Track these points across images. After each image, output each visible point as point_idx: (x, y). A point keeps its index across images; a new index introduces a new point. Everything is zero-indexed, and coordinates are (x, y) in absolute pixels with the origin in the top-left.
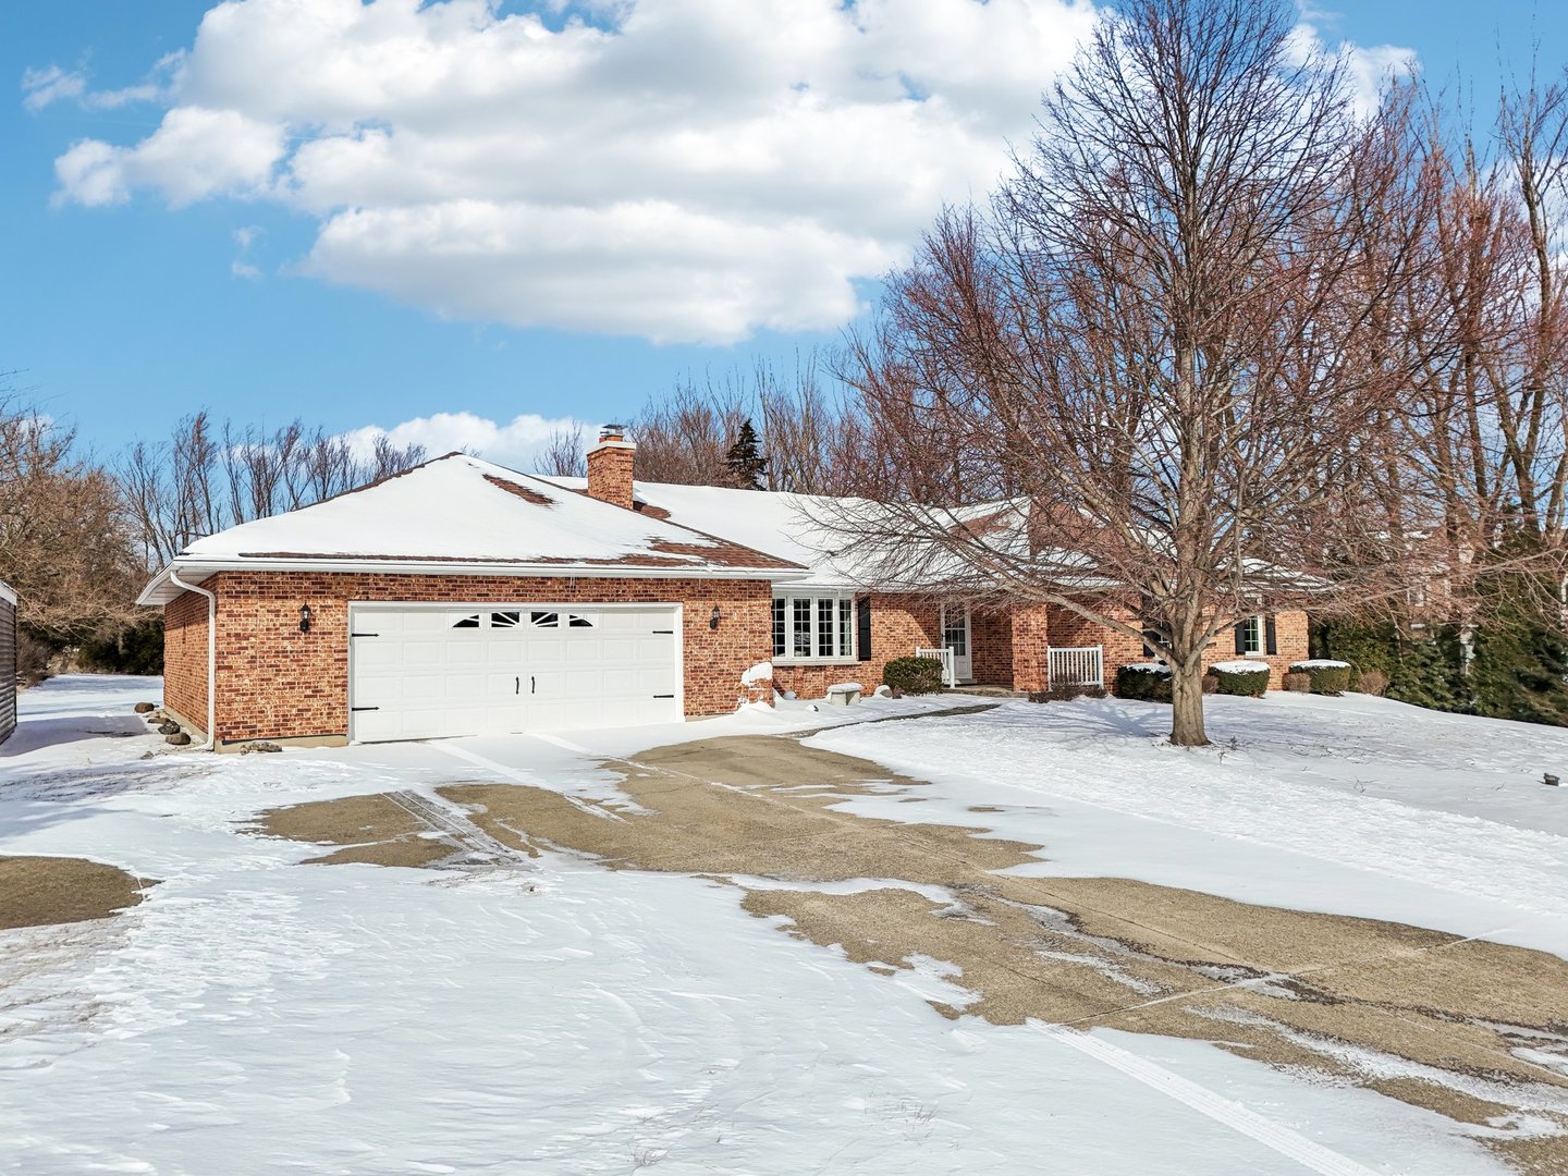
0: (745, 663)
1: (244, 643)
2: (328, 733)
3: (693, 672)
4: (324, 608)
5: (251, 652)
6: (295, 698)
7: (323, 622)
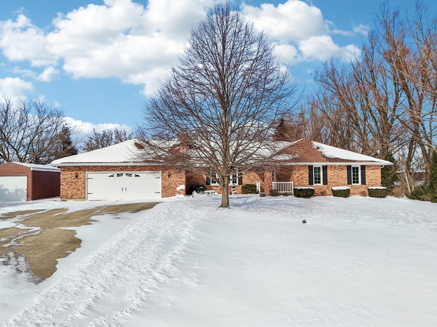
0: (178, 185)
1: (65, 180)
2: (81, 198)
3: (163, 187)
4: (80, 173)
5: (67, 182)
6: (75, 191)
7: (80, 176)
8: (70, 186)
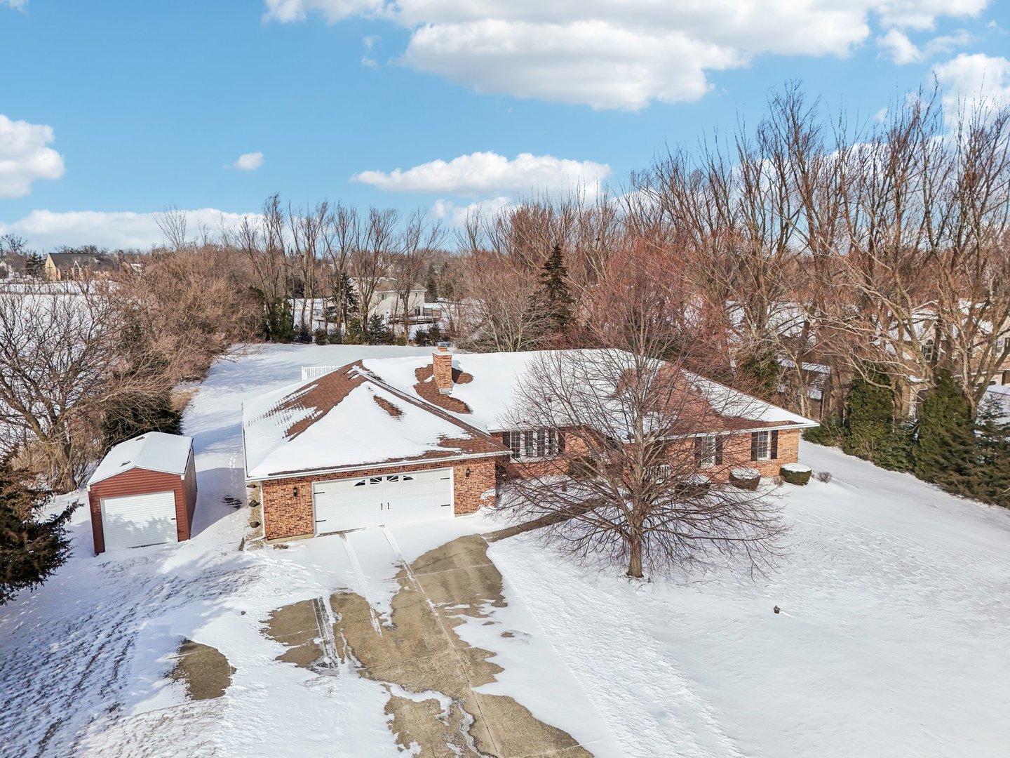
0: (483, 490)
1: (273, 503)
2: (307, 533)
3: (459, 496)
4: (302, 486)
5: (276, 506)
6: (293, 521)
7: (302, 491)
8: (283, 513)
